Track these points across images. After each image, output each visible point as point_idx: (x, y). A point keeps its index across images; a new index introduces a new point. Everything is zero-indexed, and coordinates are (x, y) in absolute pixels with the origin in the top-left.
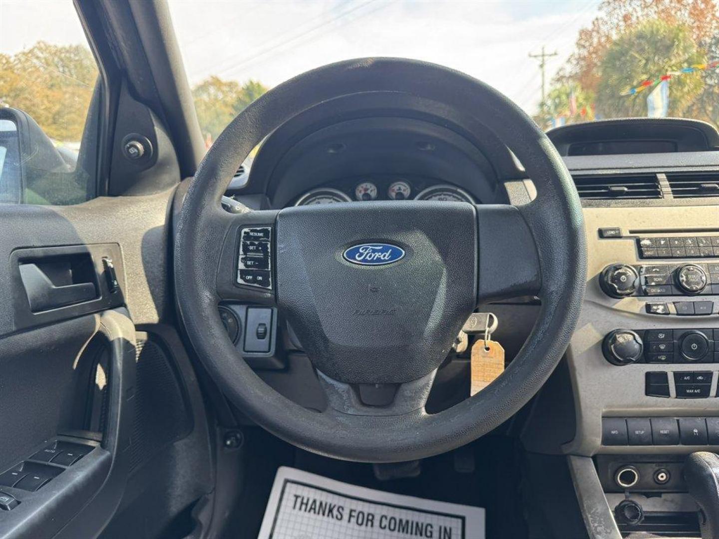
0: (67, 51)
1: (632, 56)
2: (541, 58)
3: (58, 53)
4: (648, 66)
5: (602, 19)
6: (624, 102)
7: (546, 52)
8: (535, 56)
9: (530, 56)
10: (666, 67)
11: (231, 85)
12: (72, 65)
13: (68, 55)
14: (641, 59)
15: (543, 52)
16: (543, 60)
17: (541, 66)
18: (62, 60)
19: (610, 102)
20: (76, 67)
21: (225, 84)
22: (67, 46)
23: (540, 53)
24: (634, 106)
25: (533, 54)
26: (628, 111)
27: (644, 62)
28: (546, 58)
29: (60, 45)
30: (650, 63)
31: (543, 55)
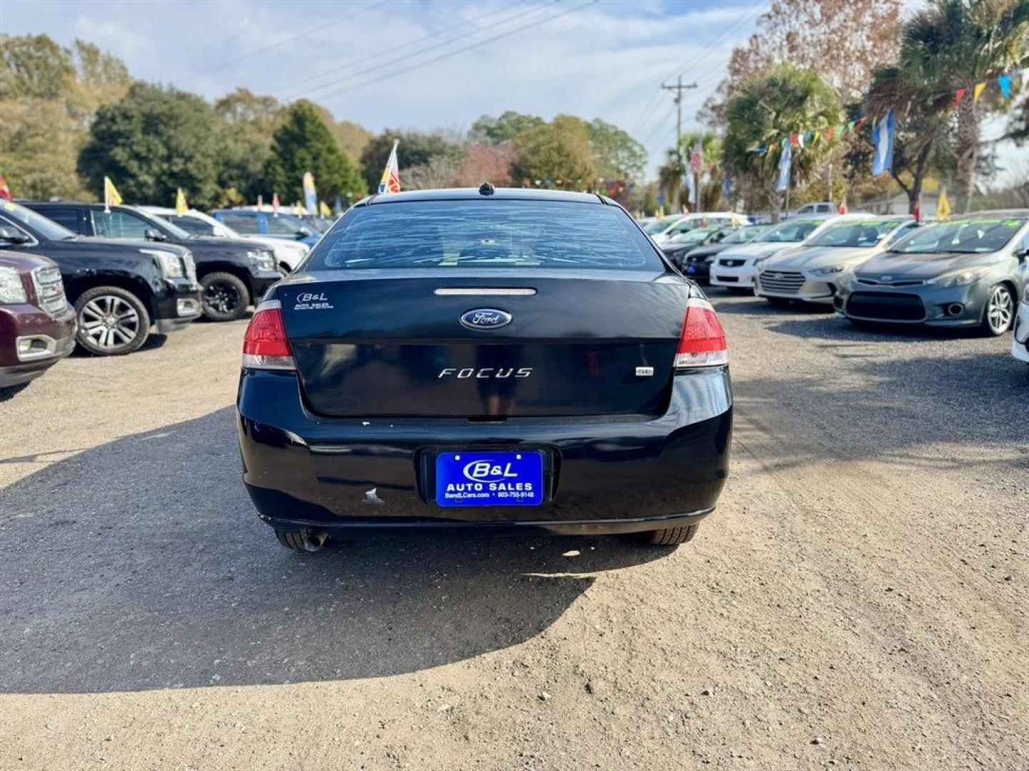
0: (24, 44)
1: (761, 106)
2: (676, 90)
3: (10, 47)
4: (780, 120)
5: (761, 36)
6: (752, 160)
7: (684, 83)
8: (670, 88)
9: (663, 87)
10: (798, 122)
11: (266, 101)
12: (31, 64)
13: (24, 49)
14: (771, 110)
15: (680, 82)
16: (680, 94)
17: (677, 101)
18: (16, 56)
19: (736, 159)
20: (38, 67)
21: (257, 100)
22: (23, 35)
23: (676, 84)
24: (763, 165)
25: (667, 84)
26: (758, 171)
27: (774, 114)
28: (683, 90)
29: (12, 35)
30: (781, 115)
31: (680, 87)
